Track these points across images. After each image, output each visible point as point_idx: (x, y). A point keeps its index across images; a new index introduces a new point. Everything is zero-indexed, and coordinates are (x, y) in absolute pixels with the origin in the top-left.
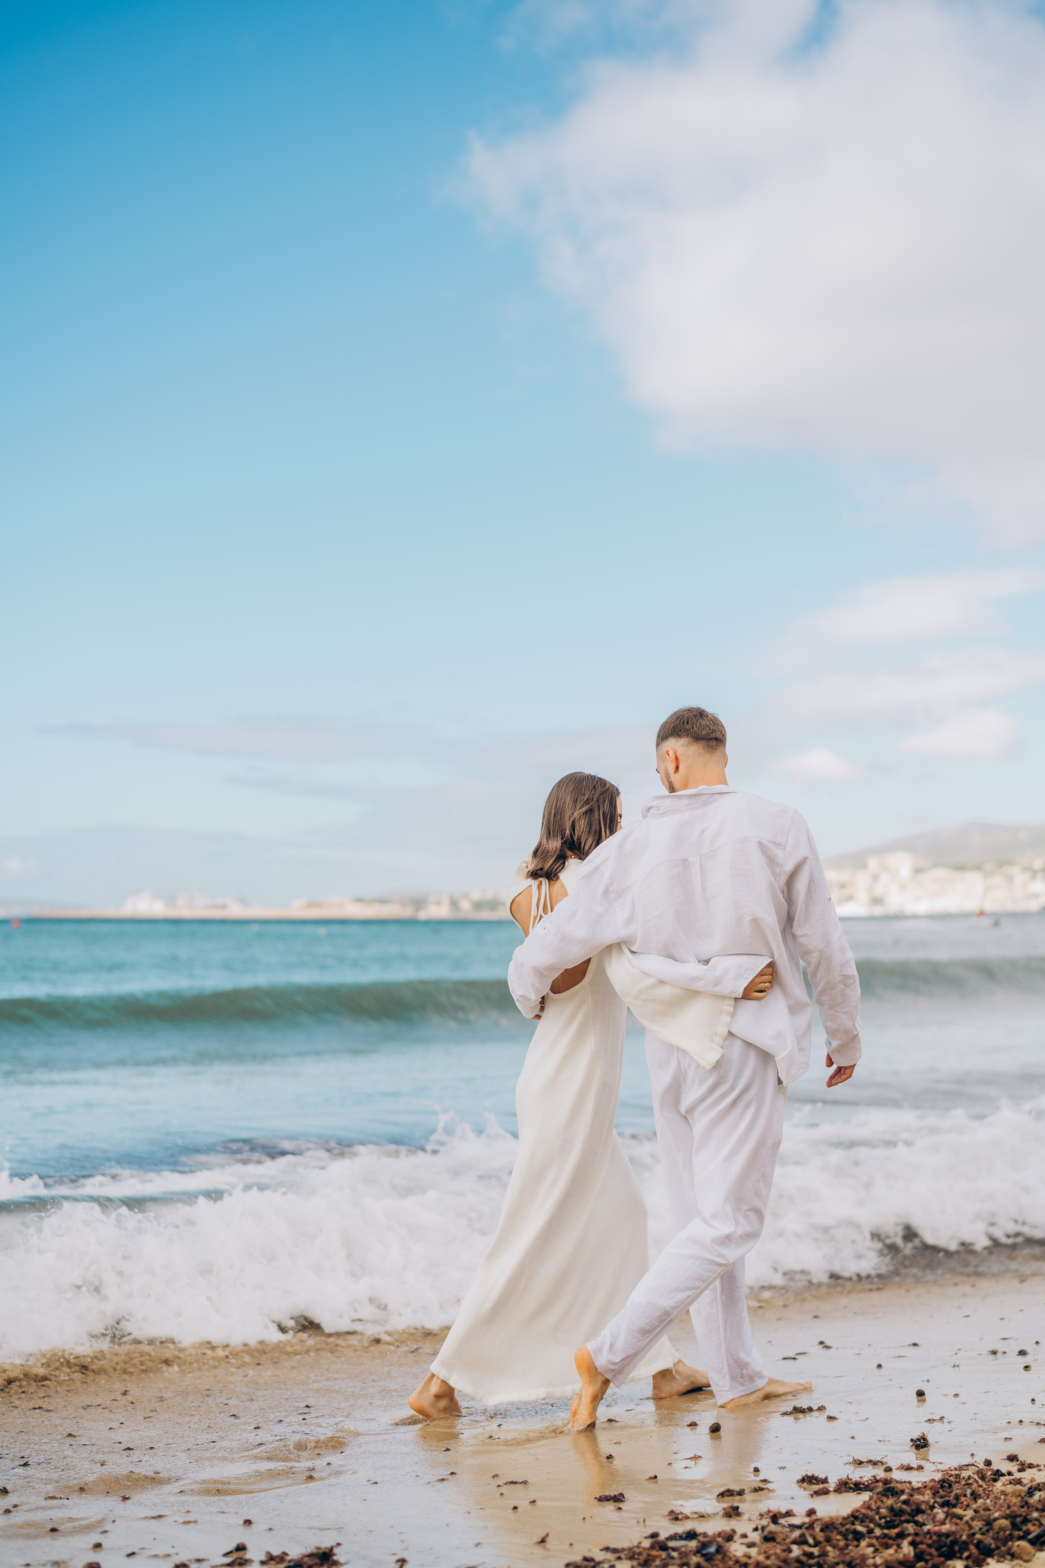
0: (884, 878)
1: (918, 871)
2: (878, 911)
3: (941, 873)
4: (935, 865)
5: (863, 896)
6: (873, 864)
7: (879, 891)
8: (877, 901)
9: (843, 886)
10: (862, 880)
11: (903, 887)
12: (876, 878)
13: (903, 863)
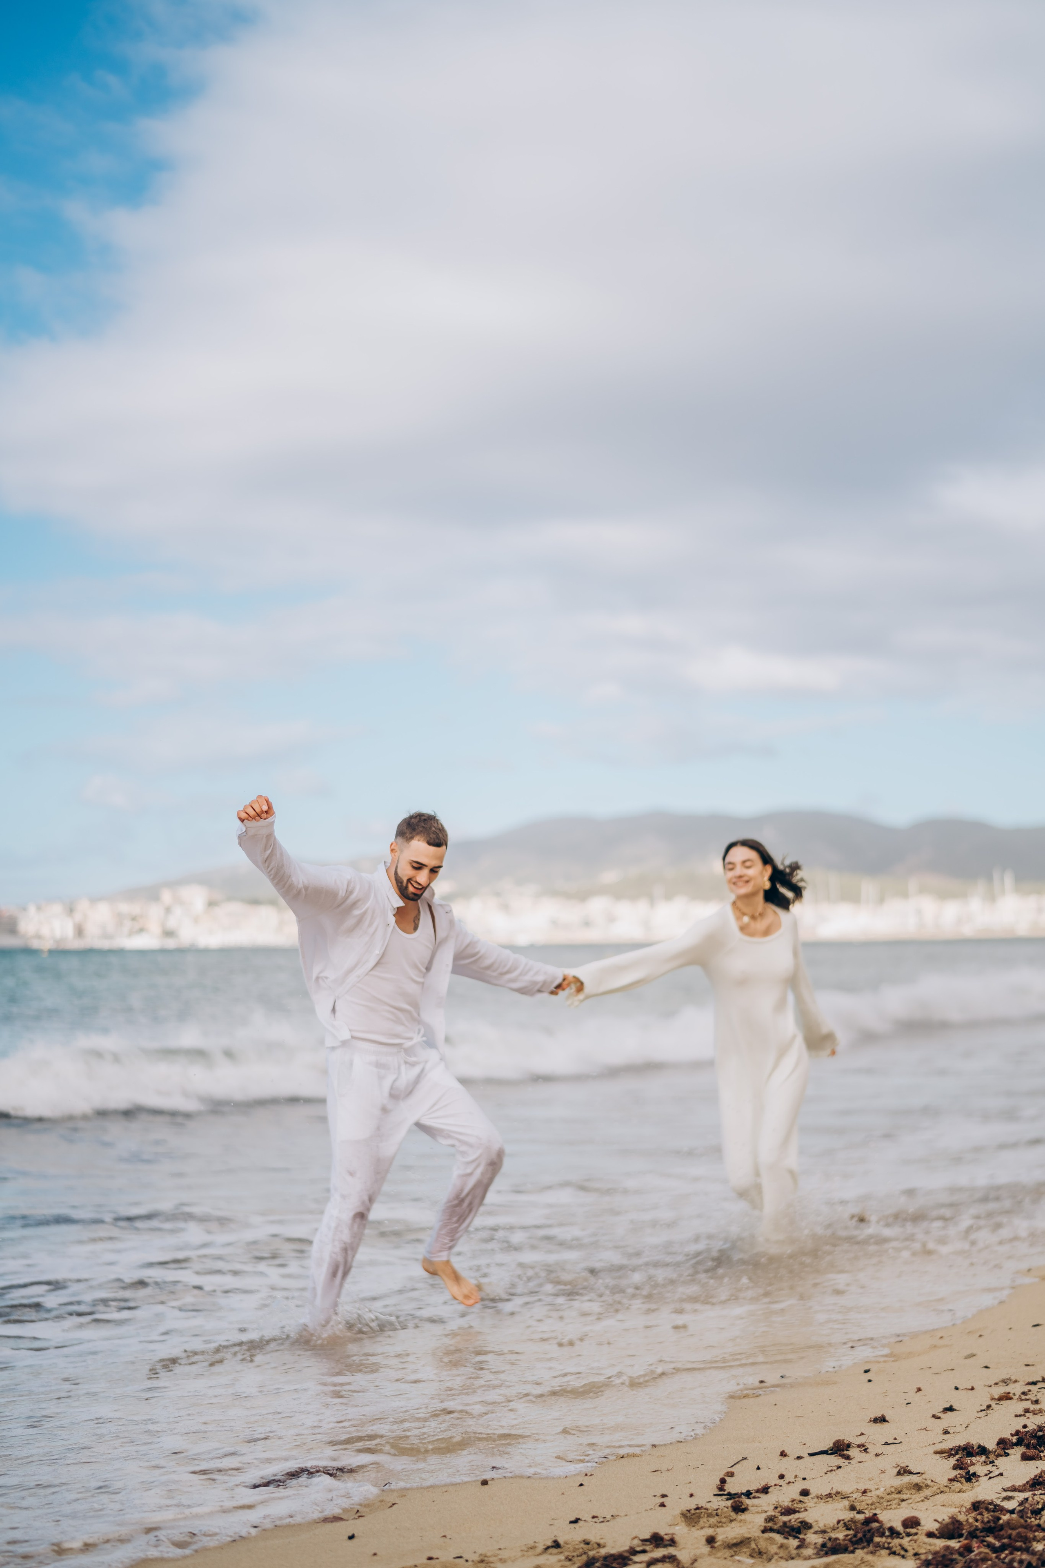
0: (178, 911)
1: (212, 904)
2: (171, 944)
3: (236, 907)
4: (230, 899)
5: (155, 928)
6: (166, 896)
7: (172, 923)
8: (169, 934)
9: (134, 919)
10: (155, 912)
11: (196, 920)
12: (168, 910)
13: (196, 896)
